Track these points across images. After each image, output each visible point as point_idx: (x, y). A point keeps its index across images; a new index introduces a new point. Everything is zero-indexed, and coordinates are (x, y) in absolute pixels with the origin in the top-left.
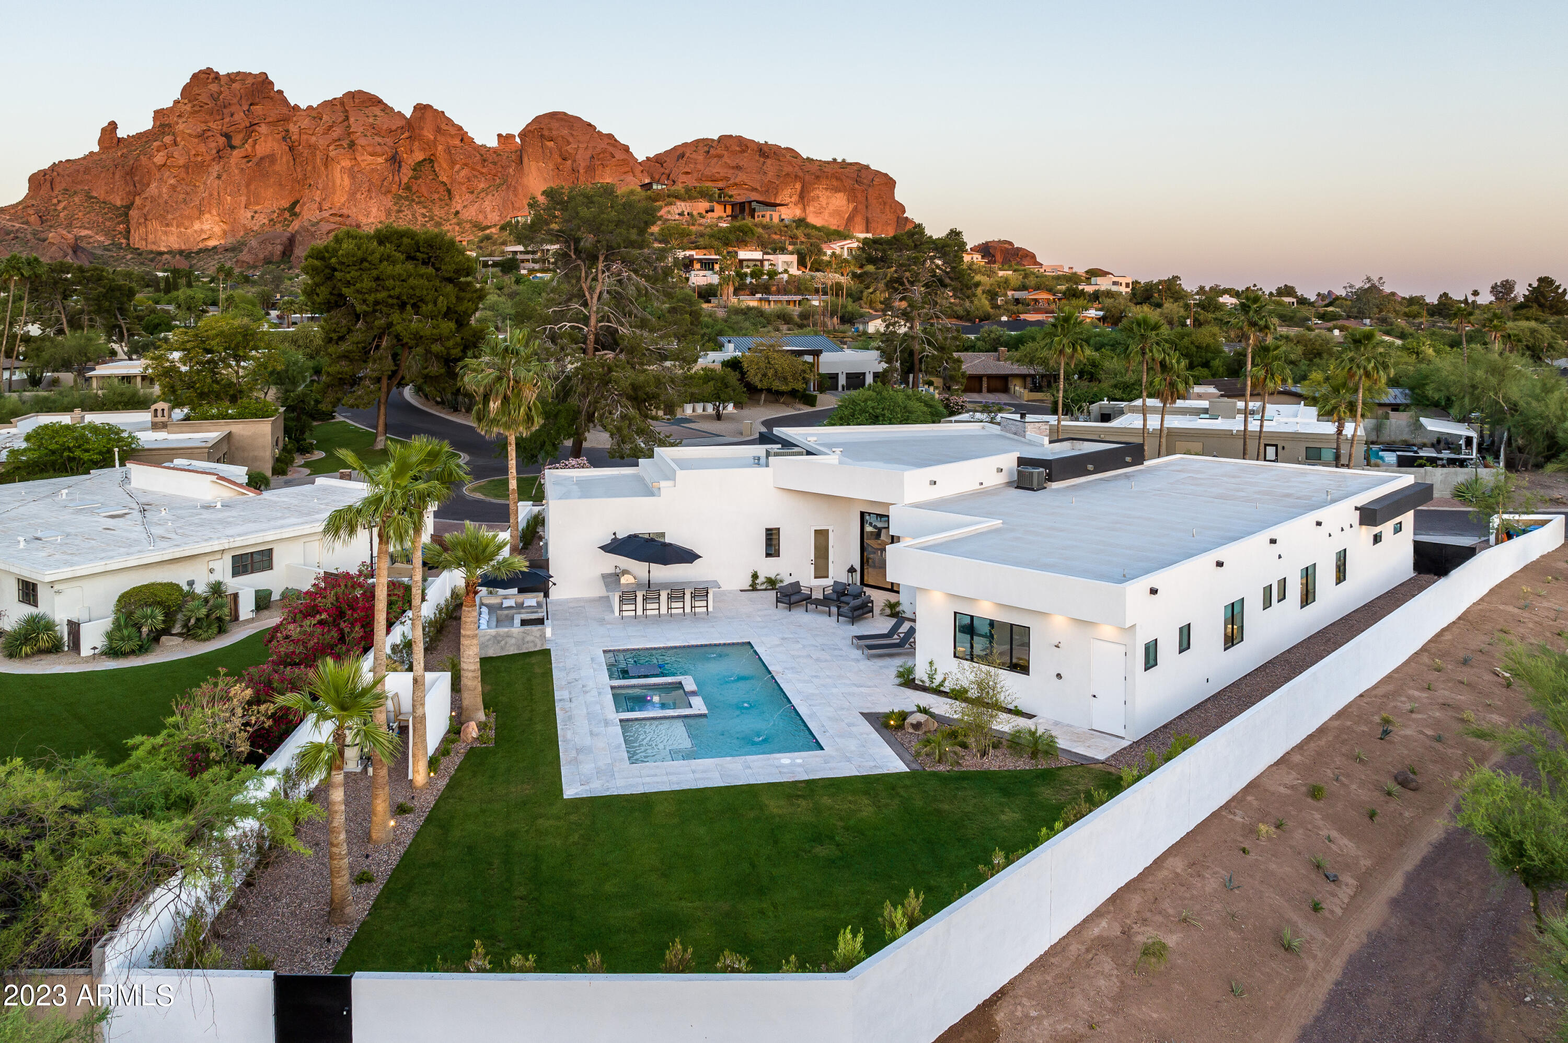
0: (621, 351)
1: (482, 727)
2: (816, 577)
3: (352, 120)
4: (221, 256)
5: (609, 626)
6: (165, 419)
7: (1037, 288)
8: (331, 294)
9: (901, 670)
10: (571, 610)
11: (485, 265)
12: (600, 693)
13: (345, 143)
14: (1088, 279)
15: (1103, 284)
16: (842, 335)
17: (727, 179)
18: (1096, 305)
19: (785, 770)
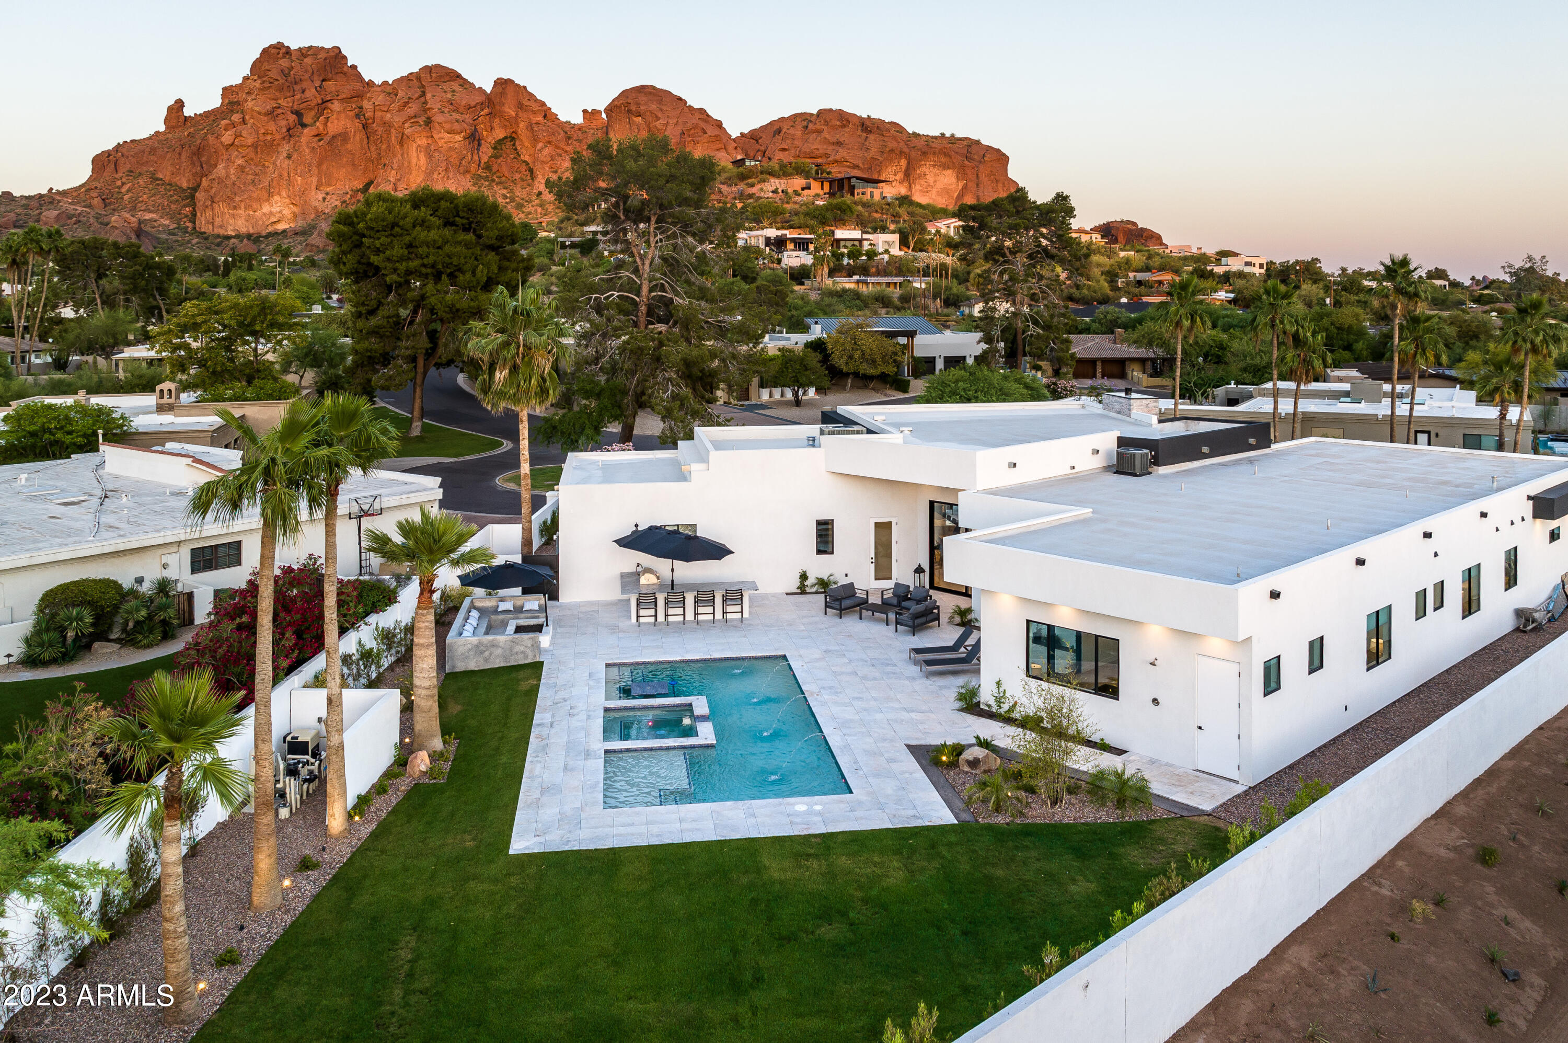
0: (675, 323)
1: (435, 757)
2: (876, 579)
3: (429, 96)
4: (290, 240)
5: (621, 635)
6: (172, 401)
7: (1162, 269)
8: (359, 262)
9: (963, 691)
10: (581, 615)
11: (563, 246)
12: (589, 717)
13: (421, 120)
14: (1219, 260)
15: (1234, 265)
16: (945, 318)
17: (827, 155)
18: (1227, 287)
19: (798, 820)
